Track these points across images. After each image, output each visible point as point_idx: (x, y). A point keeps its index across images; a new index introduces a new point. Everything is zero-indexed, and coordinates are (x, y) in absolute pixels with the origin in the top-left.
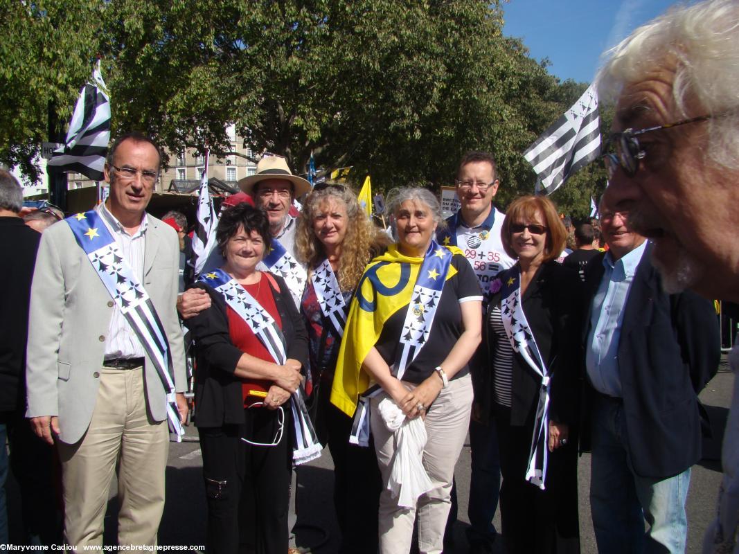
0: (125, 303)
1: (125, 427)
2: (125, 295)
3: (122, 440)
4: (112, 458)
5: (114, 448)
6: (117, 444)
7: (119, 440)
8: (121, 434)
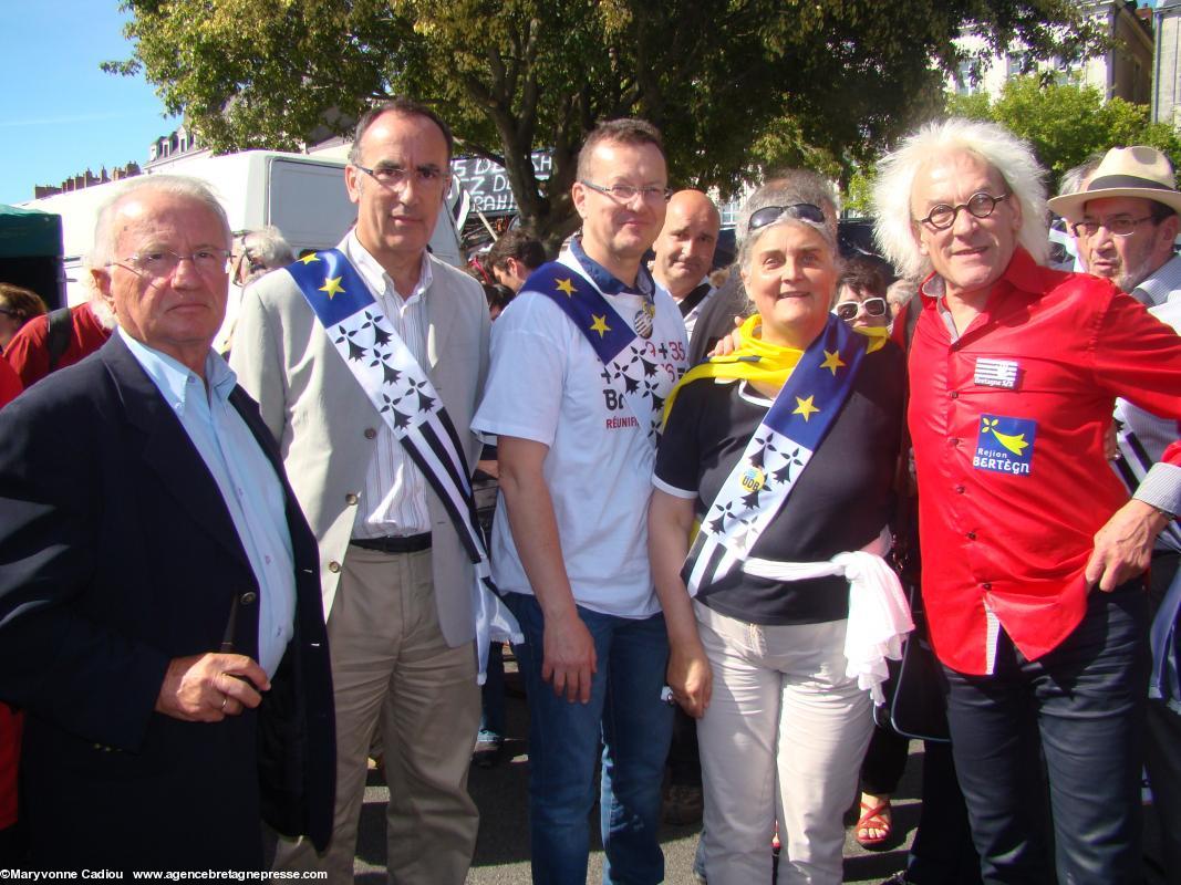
0: (401, 420)
1: (399, 659)
2: (399, 404)
3: (391, 683)
4: (370, 713)
5: (371, 699)
6: (382, 688)
7: (386, 683)
8: (389, 671)
